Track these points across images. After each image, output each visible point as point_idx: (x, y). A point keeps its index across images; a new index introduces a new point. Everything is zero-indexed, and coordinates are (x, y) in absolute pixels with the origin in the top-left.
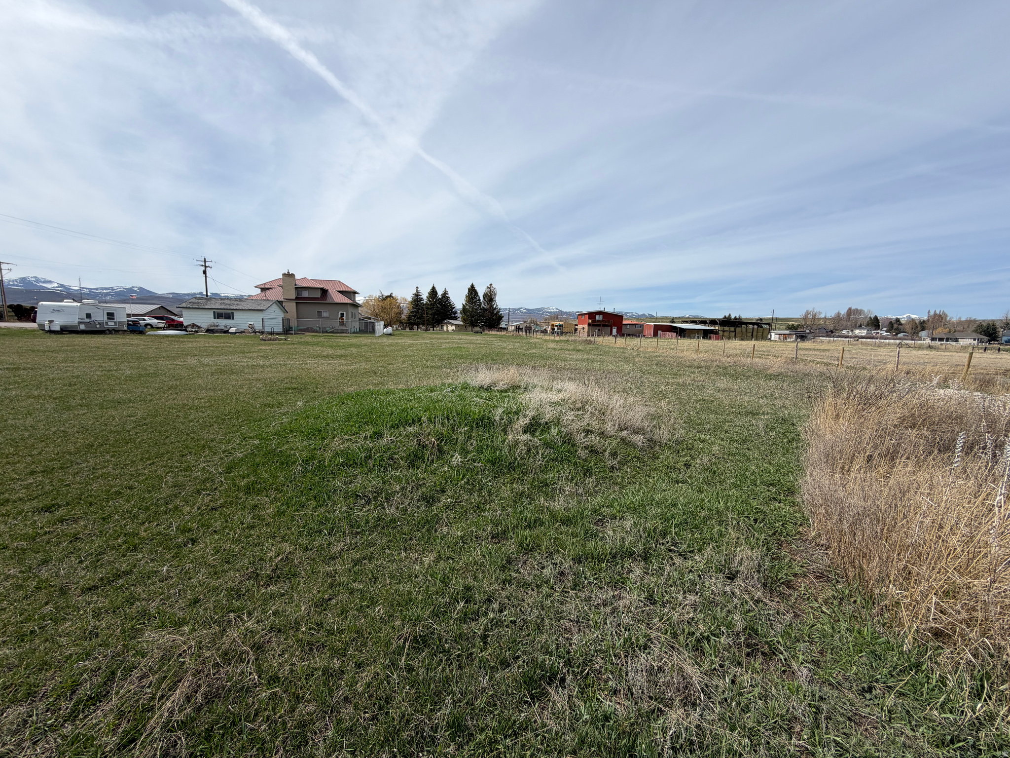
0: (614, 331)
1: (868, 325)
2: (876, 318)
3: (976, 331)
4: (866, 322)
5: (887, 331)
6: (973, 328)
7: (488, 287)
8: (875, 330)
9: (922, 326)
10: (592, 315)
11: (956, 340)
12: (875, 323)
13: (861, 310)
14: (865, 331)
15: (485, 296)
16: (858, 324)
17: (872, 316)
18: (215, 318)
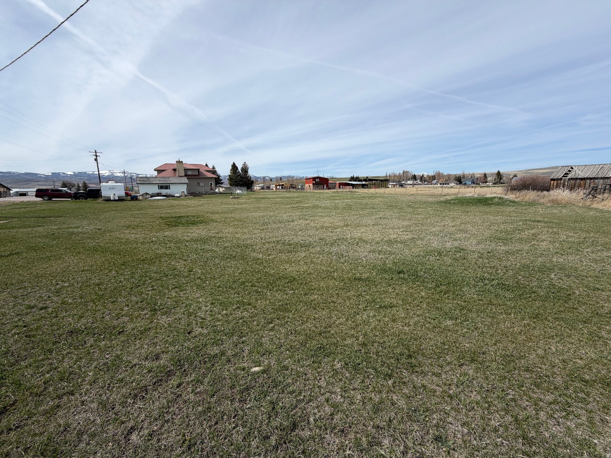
0: (325, 188)
1: (412, 179)
2: (415, 175)
3: (454, 180)
4: (411, 177)
5: (420, 181)
6: (454, 179)
7: (244, 164)
8: (415, 181)
9: (434, 178)
10: (314, 179)
11: (448, 184)
12: (414, 178)
13: (409, 171)
14: (412, 182)
15: (242, 169)
16: (408, 178)
17: (413, 174)
18: (159, 189)
